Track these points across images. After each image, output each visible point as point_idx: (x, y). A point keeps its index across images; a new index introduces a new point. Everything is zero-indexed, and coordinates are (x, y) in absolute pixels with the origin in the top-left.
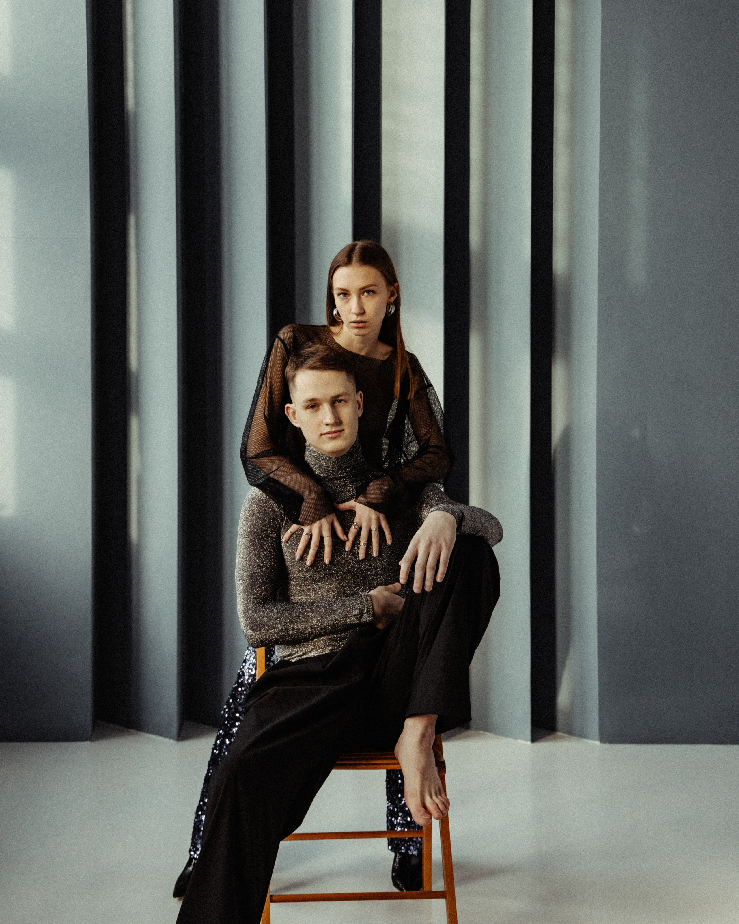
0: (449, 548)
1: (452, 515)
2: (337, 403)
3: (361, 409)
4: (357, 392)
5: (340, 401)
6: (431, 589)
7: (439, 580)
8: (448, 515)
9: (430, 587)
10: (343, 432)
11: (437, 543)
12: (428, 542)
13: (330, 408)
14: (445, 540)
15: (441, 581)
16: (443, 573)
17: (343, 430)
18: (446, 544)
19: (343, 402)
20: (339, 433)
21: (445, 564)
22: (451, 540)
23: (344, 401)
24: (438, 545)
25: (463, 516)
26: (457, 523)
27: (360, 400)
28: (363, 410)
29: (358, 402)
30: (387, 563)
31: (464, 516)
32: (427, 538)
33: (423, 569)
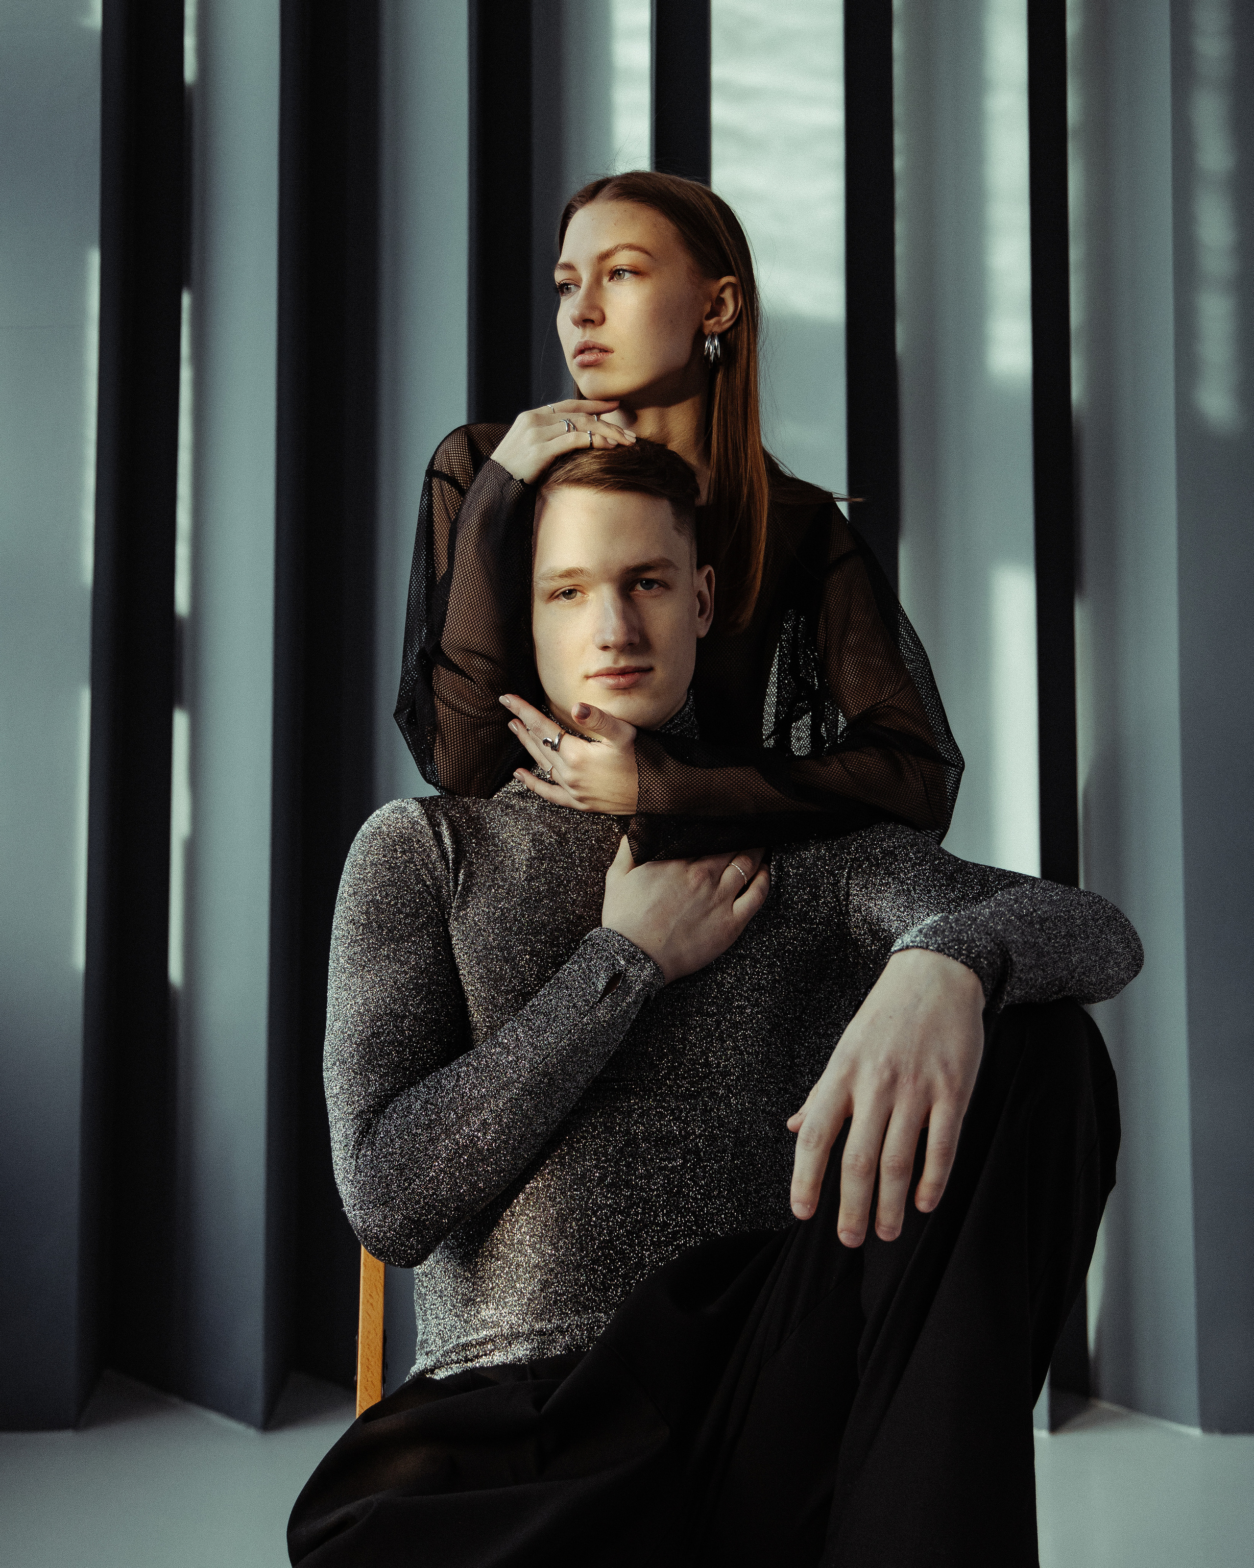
0: (959, 1097)
1: (970, 967)
2: (639, 588)
3: (705, 616)
4: (700, 566)
5: (649, 584)
6: (898, 1234)
7: (923, 1205)
8: (957, 969)
9: (893, 1229)
10: (651, 675)
11: (916, 1077)
12: (886, 1075)
13: (618, 600)
14: (945, 1065)
15: (931, 1210)
16: (938, 1185)
17: (650, 669)
18: (950, 1079)
19: (656, 586)
20: (637, 675)
21: (945, 1154)
22: (966, 1064)
23: (661, 585)
24: (921, 1083)
25: (1007, 960)
26: (986, 995)
27: (705, 590)
28: (711, 620)
29: (700, 595)
30: (757, 1057)
31: (1011, 960)
32: (881, 1059)
33: (868, 1173)
